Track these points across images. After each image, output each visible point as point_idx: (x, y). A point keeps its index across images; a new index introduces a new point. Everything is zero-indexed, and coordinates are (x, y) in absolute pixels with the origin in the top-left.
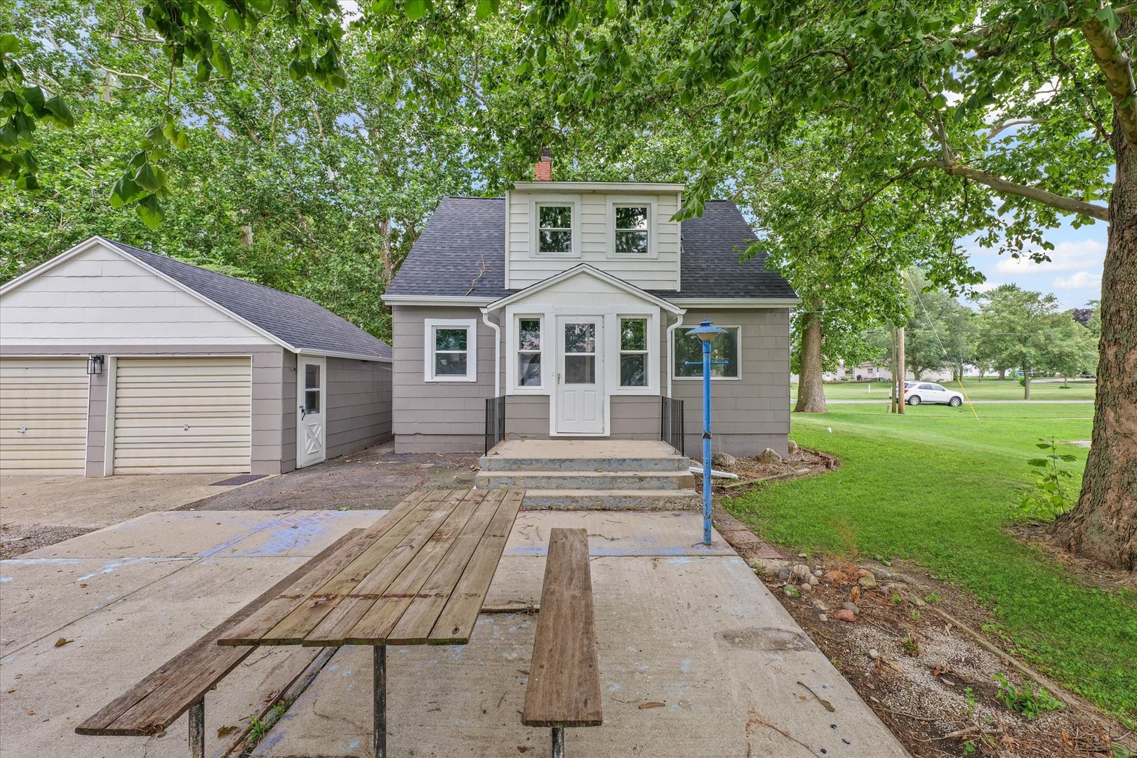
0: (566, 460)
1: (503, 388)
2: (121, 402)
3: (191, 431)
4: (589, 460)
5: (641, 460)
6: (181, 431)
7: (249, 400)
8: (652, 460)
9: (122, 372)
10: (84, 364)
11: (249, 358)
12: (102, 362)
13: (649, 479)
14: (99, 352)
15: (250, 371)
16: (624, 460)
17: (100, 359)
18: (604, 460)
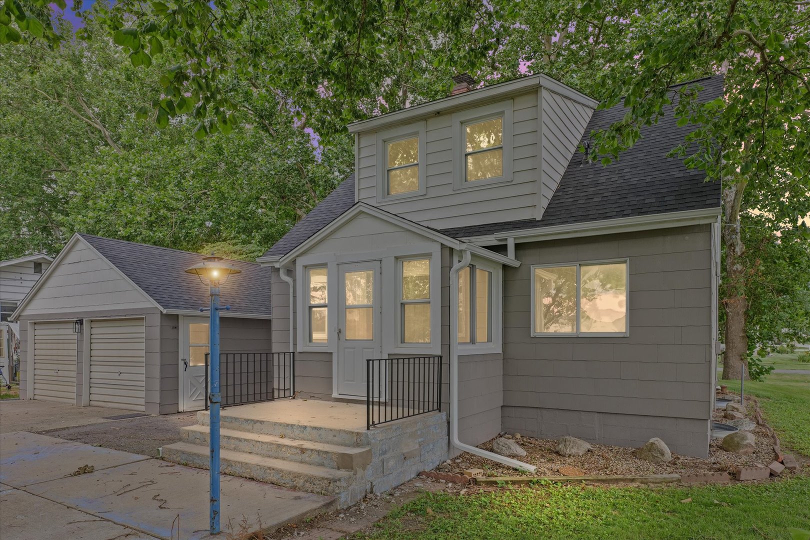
0: (258, 421)
1: (295, 344)
2: (94, 353)
3: (123, 376)
4: (275, 424)
5: (320, 428)
6: (116, 376)
7: (143, 353)
8: (331, 430)
9: (94, 331)
10: (71, 326)
11: (143, 318)
12: (82, 324)
13: (309, 452)
14: (80, 317)
15: (143, 329)
16: (305, 427)
17: (80, 322)
18: (288, 425)
